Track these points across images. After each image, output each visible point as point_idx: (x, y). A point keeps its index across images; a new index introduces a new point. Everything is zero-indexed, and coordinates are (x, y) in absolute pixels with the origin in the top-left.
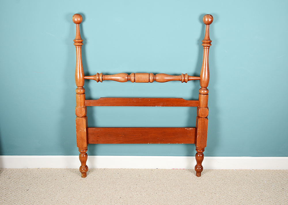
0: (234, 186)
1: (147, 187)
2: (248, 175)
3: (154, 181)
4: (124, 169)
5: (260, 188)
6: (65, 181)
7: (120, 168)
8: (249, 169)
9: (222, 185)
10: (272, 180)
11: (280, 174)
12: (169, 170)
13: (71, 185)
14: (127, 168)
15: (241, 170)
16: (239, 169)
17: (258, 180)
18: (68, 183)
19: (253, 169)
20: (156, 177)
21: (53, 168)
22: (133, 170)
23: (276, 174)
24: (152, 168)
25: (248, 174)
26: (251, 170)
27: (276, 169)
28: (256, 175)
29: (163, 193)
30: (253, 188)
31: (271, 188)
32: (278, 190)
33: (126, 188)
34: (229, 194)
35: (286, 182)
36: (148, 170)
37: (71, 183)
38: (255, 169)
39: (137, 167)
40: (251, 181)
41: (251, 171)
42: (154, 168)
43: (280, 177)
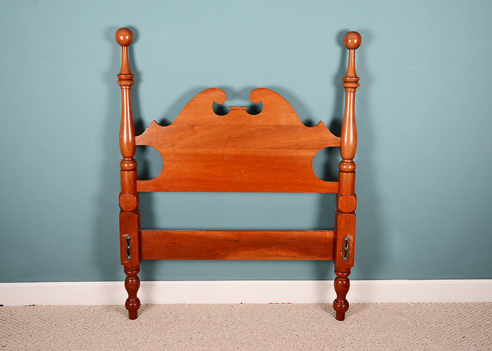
0: (377, 333)
1: (221, 337)
2: (403, 313)
3: (234, 327)
4: (183, 305)
5: (424, 336)
6: (73, 328)
7: (174, 304)
8: (405, 301)
9: (355, 331)
10: (445, 322)
11: (460, 310)
12: (263, 305)
13: (85, 336)
14: (188, 302)
15: (390, 305)
16: (388, 302)
17: (421, 321)
18: (79, 332)
19: (413, 302)
20: (238, 318)
21: (52, 305)
22: (198, 306)
23: (453, 310)
24: (233, 303)
25: (404, 311)
26: (408, 304)
27: (452, 302)
28: (417, 312)
29: (249, 348)
30: (410, 336)
31: (443, 335)
32: (455, 340)
33: (184, 340)
34: (368, 348)
35: (469, 326)
36: (226, 305)
37: (84, 332)
38: (416, 301)
39: (205, 302)
40: (408, 323)
41: (408, 306)
42: (236, 302)
43: (460, 315)
